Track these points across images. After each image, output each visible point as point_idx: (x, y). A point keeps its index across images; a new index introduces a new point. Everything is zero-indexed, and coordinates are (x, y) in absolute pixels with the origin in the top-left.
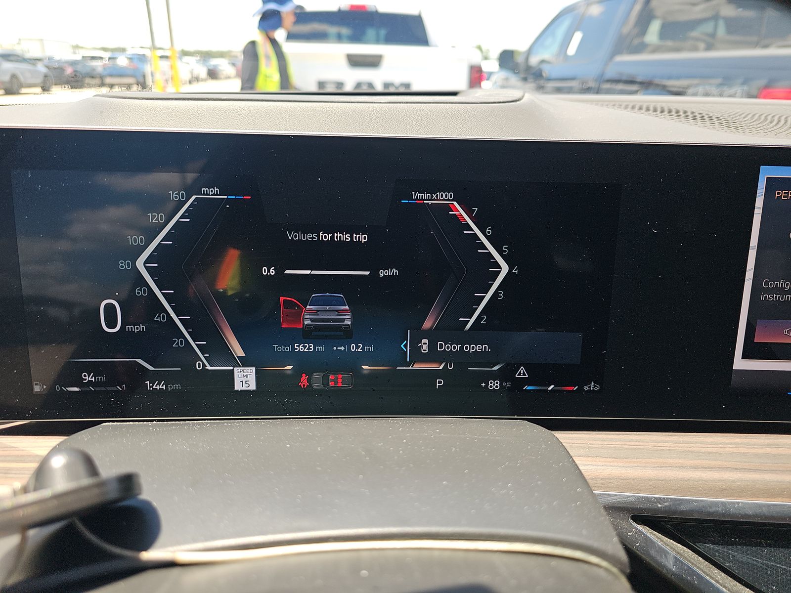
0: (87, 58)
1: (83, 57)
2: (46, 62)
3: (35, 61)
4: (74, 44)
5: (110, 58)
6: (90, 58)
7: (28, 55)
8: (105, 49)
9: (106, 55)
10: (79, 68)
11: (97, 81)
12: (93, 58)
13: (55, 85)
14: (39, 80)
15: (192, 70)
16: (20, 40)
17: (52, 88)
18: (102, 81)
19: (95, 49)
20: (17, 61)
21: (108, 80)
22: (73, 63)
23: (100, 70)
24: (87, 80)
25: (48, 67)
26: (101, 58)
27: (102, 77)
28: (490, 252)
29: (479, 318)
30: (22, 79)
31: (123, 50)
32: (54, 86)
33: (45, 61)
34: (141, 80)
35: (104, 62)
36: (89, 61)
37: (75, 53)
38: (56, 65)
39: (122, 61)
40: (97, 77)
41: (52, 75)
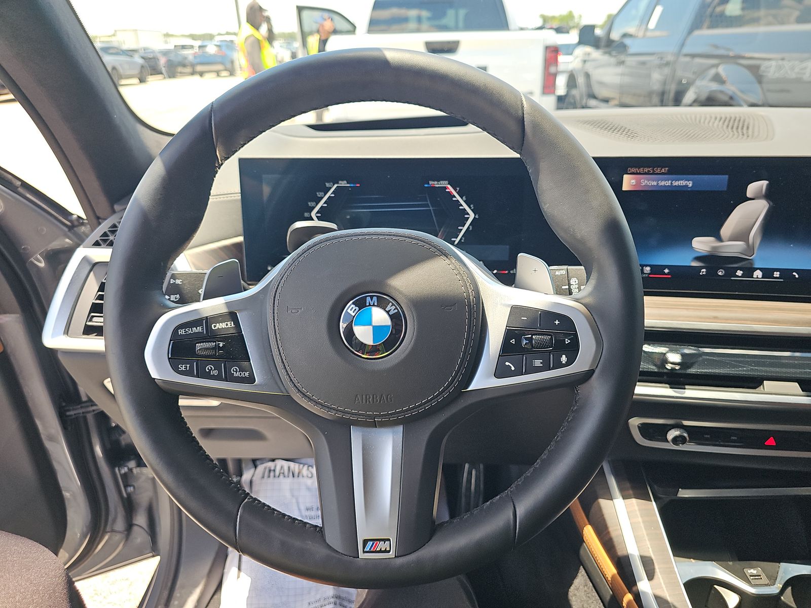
0: (178, 47)
1: (175, 46)
2: (142, 53)
3: (130, 53)
4: (165, 33)
5: (200, 47)
6: (181, 47)
7: (125, 47)
8: (193, 37)
9: (197, 43)
10: (172, 57)
11: (189, 70)
12: (183, 47)
13: (151, 75)
14: (136, 71)
15: (278, 53)
16: (116, 31)
17: (149, 78)
18: (193, 69)
19: (183, 36)
20: (117, 54)
21: (199, 68)
22: (165, 53)
23: (191, 58)
24: (180, 69)
25: (143, 58)
26: (192, 47)
27: (193, 65)
28: (465, 209)
29: (461, 239)
30: (121, 71)
31: (211, 37)
32: (150, 77)
33: (140, 51)
34: (229, 66)
35: (196, 51)
36: (180, 50)
37: (166, 42)
38: (151, 56)
39: (211, 49)
40: (188, 66)
41: (147, 65)
